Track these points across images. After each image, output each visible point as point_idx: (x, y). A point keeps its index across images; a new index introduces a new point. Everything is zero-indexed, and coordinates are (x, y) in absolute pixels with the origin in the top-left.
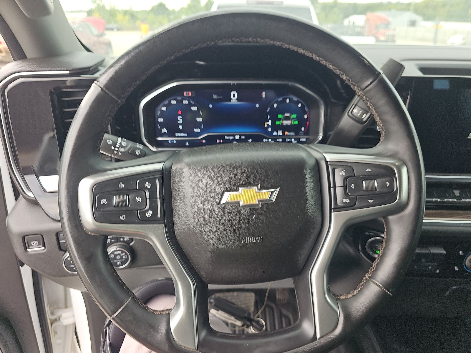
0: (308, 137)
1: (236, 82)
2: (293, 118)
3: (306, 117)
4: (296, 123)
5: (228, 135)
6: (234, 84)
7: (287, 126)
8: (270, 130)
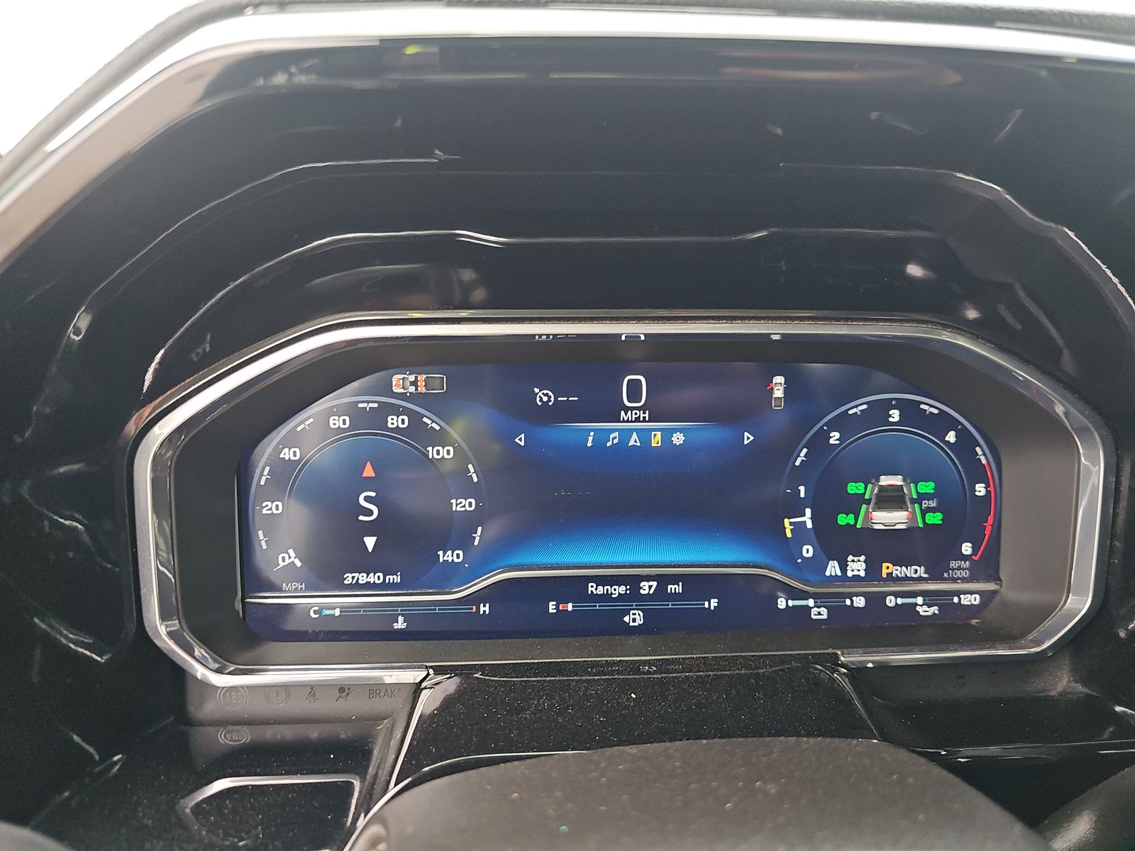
0: (991, 586)
1: (641, 329)
2: (922, 497)
3: (980, 490)
4: (935, 519)
5: (601, 580)
6: (633, 339)
7: (890, 534)
8: (808, 551)
